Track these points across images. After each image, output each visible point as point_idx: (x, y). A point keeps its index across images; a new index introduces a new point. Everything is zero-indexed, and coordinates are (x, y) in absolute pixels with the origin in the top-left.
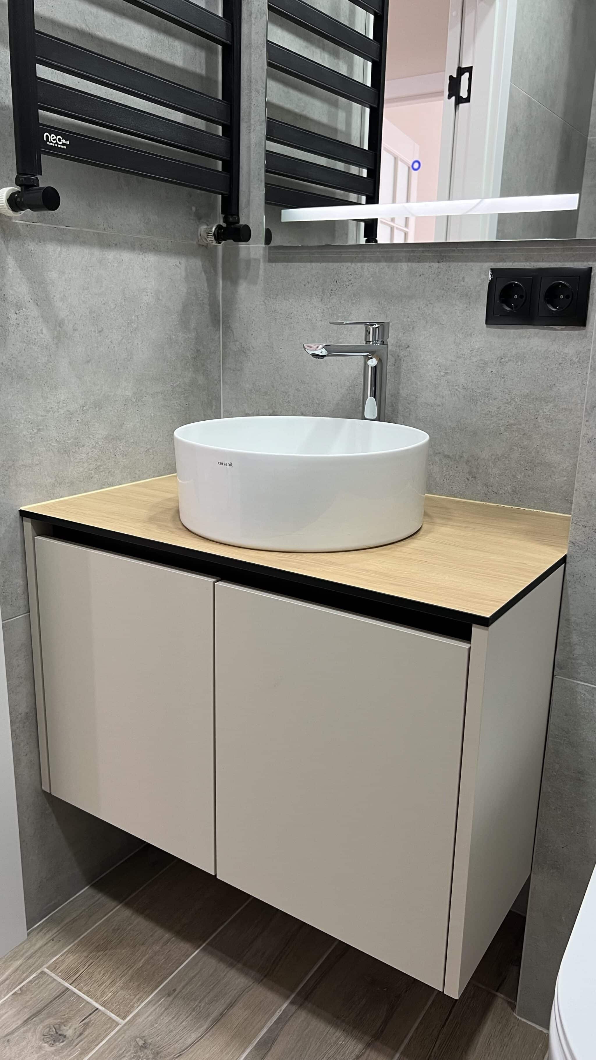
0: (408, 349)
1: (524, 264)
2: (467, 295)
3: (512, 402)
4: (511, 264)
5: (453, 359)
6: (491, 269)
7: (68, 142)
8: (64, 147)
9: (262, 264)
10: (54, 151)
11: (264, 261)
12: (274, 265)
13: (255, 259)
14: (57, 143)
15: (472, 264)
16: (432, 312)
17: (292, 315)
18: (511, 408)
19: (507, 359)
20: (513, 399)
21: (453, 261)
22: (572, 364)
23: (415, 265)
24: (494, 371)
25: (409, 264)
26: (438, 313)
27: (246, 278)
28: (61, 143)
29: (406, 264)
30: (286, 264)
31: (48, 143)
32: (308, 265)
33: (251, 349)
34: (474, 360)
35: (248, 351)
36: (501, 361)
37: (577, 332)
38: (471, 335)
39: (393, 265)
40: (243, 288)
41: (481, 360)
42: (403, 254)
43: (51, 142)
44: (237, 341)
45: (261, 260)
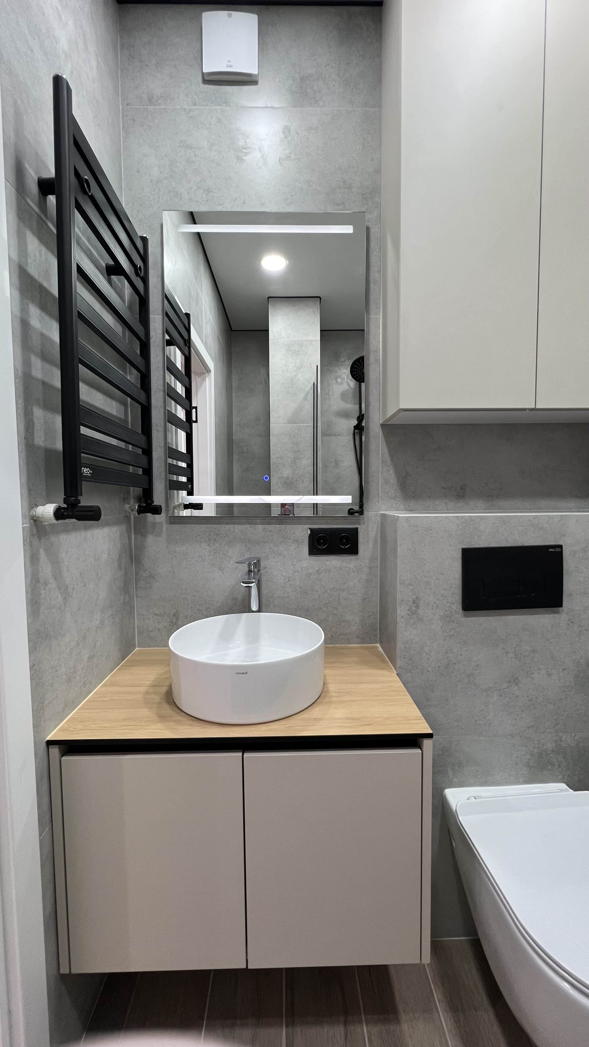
0: (266, 569)
1: (325, 526)
2: (297, 541)
3: (326, 592)
4: (318, 526)
5: (292, 573)
6: (309, 528)
7: (91, 472)
8: (90, 475)
9: (165, 526)
10: (87, 478)
11: (166, 524)
12: (173, 526)
13: (159, 523)
14: (87, 473)
15: (298, 526)
16: (278, 549)
17: (188, 553)
18: (326, 595)
19: (321, 571)
20: (326, 591)
21: (288, 524)
22: (354, 572)
23: (266, 526)
24: (315, 578)
25: (263, 526)
26: (281, 550)
27: (152, 533)
28: (88, 473)
29: (261, 525)
30: (183, 525)
31: (84, 474)
32: (198, 526)
33: (158, 574)
34: (304, 573)
35: (155, 576)
36: (318, 572)
37: (354, 557)
38: (301, 560)
39: (253, 526)
40: (150, 539)
41: (307, 572)
42: (258, 521)
43: (85, 473)
44: (146, 570)
45: (164, 523)
